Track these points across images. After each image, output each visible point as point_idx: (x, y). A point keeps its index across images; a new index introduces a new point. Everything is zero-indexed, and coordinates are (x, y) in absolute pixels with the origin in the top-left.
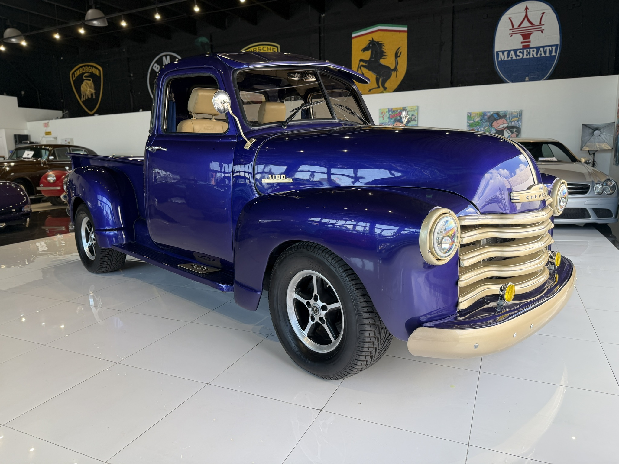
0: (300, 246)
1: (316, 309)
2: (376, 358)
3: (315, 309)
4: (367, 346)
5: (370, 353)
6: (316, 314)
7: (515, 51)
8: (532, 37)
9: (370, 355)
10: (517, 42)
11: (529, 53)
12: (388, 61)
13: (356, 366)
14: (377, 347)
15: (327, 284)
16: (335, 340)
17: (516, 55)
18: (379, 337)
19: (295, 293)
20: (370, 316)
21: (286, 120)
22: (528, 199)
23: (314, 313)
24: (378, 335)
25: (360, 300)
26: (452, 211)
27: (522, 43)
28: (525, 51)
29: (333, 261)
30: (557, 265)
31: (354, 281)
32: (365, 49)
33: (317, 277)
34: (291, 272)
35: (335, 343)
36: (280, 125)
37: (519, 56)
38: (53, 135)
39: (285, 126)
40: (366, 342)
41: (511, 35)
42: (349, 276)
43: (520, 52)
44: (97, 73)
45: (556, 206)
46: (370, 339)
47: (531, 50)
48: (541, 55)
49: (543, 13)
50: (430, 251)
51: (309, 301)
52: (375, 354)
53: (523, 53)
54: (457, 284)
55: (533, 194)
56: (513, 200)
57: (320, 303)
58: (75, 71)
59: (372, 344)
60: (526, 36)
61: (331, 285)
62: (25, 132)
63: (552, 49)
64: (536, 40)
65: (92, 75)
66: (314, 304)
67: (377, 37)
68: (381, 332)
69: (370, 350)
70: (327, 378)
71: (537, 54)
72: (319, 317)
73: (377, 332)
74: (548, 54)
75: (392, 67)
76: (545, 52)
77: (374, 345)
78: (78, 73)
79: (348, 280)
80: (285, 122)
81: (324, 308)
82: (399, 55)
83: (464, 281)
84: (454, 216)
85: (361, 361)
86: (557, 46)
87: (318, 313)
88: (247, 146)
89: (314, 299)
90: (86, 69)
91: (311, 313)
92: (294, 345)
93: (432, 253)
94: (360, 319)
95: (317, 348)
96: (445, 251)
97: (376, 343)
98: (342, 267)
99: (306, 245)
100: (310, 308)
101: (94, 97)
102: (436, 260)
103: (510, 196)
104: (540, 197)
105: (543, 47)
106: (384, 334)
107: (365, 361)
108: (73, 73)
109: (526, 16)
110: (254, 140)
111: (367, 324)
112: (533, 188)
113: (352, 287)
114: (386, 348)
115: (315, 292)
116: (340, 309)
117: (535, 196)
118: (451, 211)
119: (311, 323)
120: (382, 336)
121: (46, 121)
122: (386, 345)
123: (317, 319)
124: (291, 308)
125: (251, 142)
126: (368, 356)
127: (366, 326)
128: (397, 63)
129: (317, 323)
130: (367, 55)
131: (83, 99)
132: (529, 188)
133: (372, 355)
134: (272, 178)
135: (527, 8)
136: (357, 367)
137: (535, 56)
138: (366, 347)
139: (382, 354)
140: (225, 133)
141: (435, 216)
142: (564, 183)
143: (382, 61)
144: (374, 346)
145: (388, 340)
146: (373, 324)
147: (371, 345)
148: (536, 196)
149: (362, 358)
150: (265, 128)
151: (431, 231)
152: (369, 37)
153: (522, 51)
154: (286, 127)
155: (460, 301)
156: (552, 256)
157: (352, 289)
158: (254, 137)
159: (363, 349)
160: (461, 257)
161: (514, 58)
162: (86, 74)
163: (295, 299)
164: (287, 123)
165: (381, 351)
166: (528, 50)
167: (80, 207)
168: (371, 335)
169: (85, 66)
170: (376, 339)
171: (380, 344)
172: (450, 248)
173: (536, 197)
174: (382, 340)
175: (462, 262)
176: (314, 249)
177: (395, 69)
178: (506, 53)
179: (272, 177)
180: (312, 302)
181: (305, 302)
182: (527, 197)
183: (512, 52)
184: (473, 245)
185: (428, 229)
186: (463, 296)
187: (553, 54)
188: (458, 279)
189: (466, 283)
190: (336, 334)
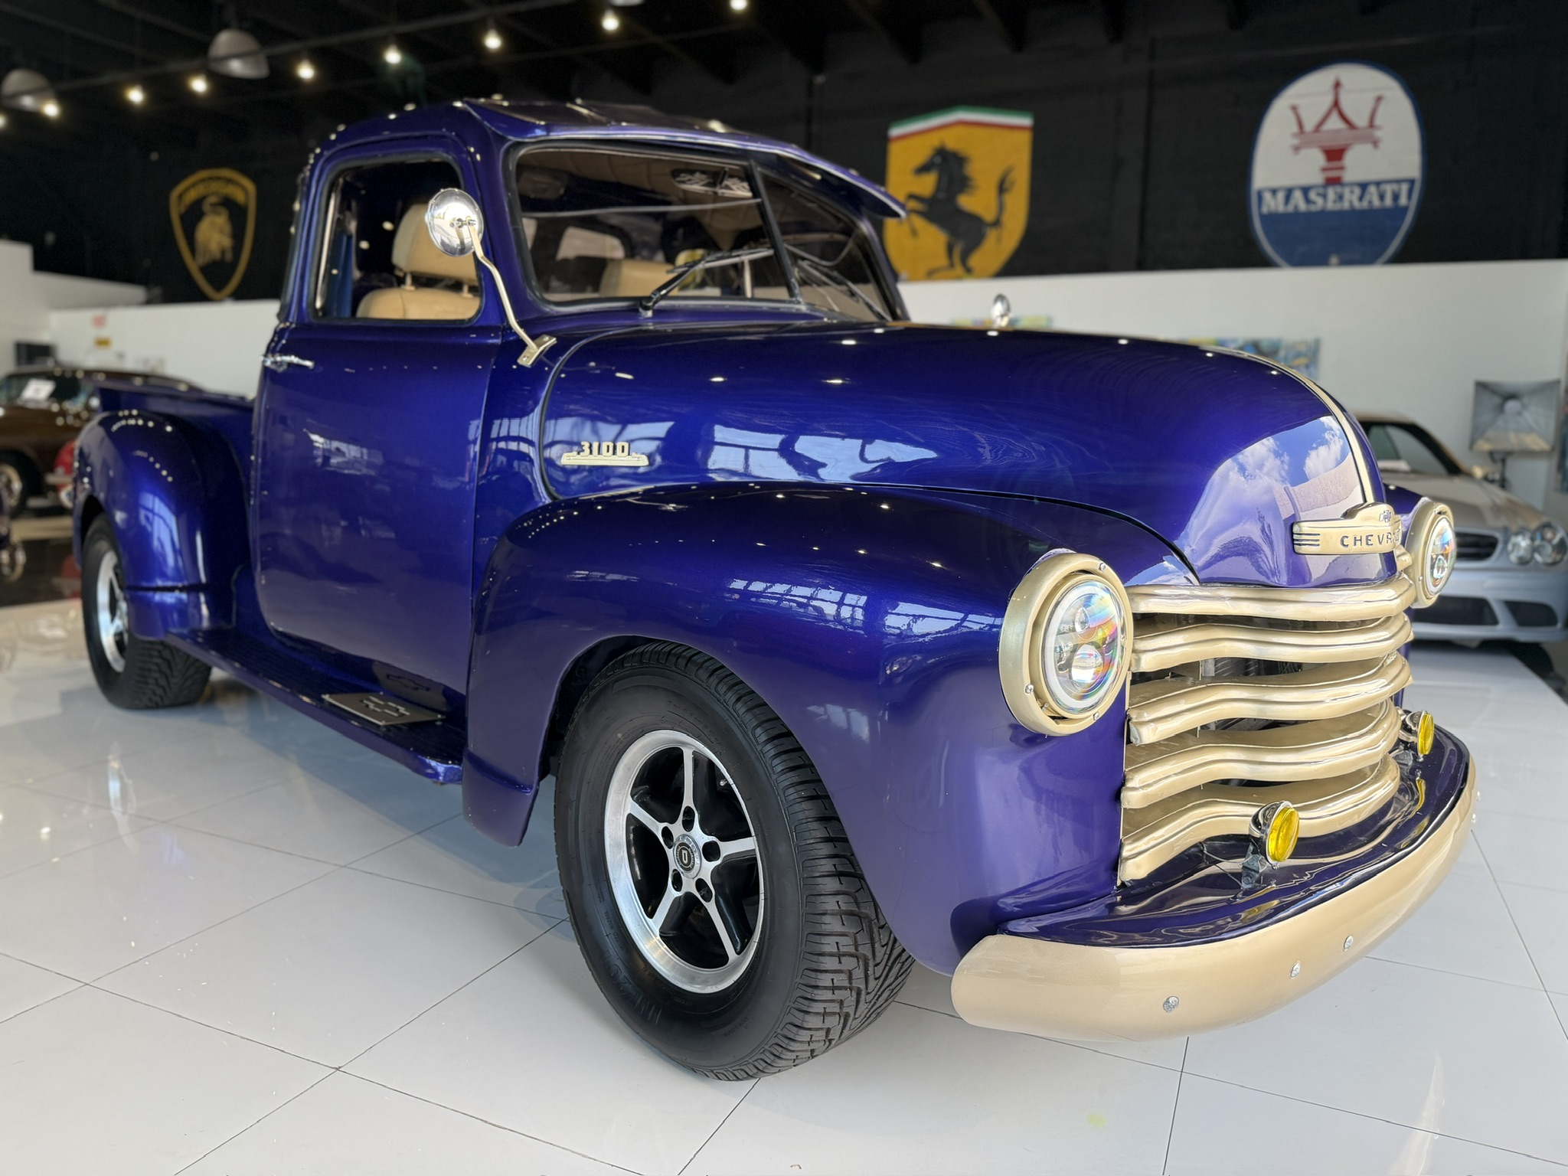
0: (648, 655)
1: (686, 852)
2: (859, 1020)
3: (684, 852)
4: (829, 984)
5: (837, 1005)
6: (688, 868)
7: (1306, 190)
8: (1349, 159)
9: (837, 1010)
10: (1310, 167)
11: (1340, 197)
12: (977, 202)
13: (792, 1043)
14: (862, 987)
15: (724, 778)
16: (738, 953)
17: (1308, 201)
18: (870, 956)
19: (632, 797)
20: (843, 888)
21: (653, 293)
22: (1344, 545)
23: (681, 866)
24: (865, 950)
25: (814, 834)
26: (1107, 567)
27: (1324, 170)
28: (1331, 192)
29: (739, 705)
30: (1422, 752)
31: (798, 772)
32: (923, 169)
33: (694, 753)
34: (619, 735)
35: (738, 964)
36: (634, 305)
37: (1314, 203)
38: (116, 346)
39: (647, 308)
40: (826, 971)
41: (1297, 149)
42: (784, 757)
43: (1318, 194)
44: (239, 196)
45: (1421, 578)
46: (840, 962)
47: (1347, 191)
48: (1370, 202)
49: (1379, 99)
50: (1031, 687)
51: (670, 827)
52: (856, 1008)
53: (1324, 196)
54: (1117, 797)
55: (1362, 532)
56: (1300, 545)
57: (699, 836)
58: (187, 189)
59: (844, 976)
60: (1334, 155)
61: (731, 781)
62: (43, 337)
63: (1400, 190)
64: (1358, 165)
65: (228, 203)
66: (684, 836)
67: (953, 141)
68: (877, 939)
69: (839, 995)
70: (707, 1073)
71: (1361, 198)
72: (696, 879)
73: (863, 938)
74: (1388, 202)
75: (989, 216)
76: (1382, 197)
77: (854, 982)
78: (192, 195)
79: (779, 768)
80: (649, 299)
81: (710, 851)
82: (1006, 185)
83: (1141, 792)
84: (1114, 582)
85: (810, 1029)
86: (1412, 182)
87: (693, 866)
88: (526, 360)
89: (684, 822)
90: (215, 186)
91: (673, 865)
92: (619, 963)
93: (1038, 696)
94: (813, 896)
95: (684, 974)
96: (1080, 691)
97: (859, 973)
98: (765, 725)
99: (665, 653)
100: (670, 847)
101: (229, 256)
102: (1053, 718)
103: (1292, 534)
104: (1380, 543)
105: (1378, 184)
106: (887, 944)
107: (822, 1029)
108: (180, 196)
109: (1336, 104)
110: (549, 341)
111: (832, 914)
112: (1361, 514)
113: (792, 790)
114: (893, 990)
115: (688, 801)
116: (755, 859)
117: (1367, 540)
118: (1104, 564)
119: (671, 894)
120: (880, 952)
121: (99, 312)
122: (892, 979)
123: (689, 886)
124: (618, 845)
125: (539, 346)
126: (834, 1013)
127: (827, 919)
128: (1001, 208)
129: (689, 896)
130: (927, 185)
131: (202, 260)
132: (1349, 514)
133: (845, 1010)
134: (591, 453)
135: (1337, 85)
136: (794, 1046)
137: (1357, 204)
138: (826, 988)
139: (880, 1006)
140: (470, 320)
141: (1054, 577)
142: (1445, 513)
143: (967, 202)
144: (850, 983)
145: (900, 965)
146: (851, 914)
147: (841, 980)
148: (1369, 538)
149: (813, 1022)
150: (588, 310)
151: (1036, 625)
152: (934, 141)
153: (1321, 191)
154: (650, 314)
155: (1125, 853)
156: (1408, 722)
157: (792, 797)
158: (551, 334)
159: (816, 992)
160: (1134, 715)
161: (1303, 206)
162: (213, 199)
163: (631, 819)
164: (655, 303)
165: (877, 999)
166: (1338, 189)
167: (97, 524)
168: (843, 949)
169: (211, 179)
170: (858, 962)
171: (871, 978)
172: (1100, 682)
173: (1370, 543)
174: (878, 964)
175: (1137, 729)
176: (687, 664)
177: (997, 223)
178: (1281, 196)
179: (591, 447)
180: (677, 829)
181: (658, 830)
182: (1342, 541)
183: (1298, 195)
184: (1173, 679)
185: (1028, 617)
186: (1135, 837)
187: (1403, 201)
188: (1123, 784)
189: (1146, 796)
190: (743, 932)
